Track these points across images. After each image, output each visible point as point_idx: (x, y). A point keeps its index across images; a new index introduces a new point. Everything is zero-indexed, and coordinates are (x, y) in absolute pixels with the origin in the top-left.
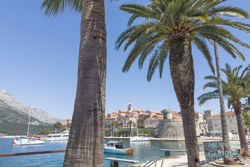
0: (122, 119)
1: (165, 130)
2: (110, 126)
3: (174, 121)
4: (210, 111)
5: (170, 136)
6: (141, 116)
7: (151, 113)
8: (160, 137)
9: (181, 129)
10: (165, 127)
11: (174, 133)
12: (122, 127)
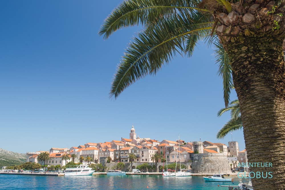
0: (138, 151)
1: (202, 165)
2: (122, 159)
3: (212, 156)
4: (235, 142)
5: (208, 171)
6: (161, 148)
7: (169, 143)
8: (197, 172)
9: (219, 163)
10: (203, 162)
11: (213, 167)
12: (138, 160)
